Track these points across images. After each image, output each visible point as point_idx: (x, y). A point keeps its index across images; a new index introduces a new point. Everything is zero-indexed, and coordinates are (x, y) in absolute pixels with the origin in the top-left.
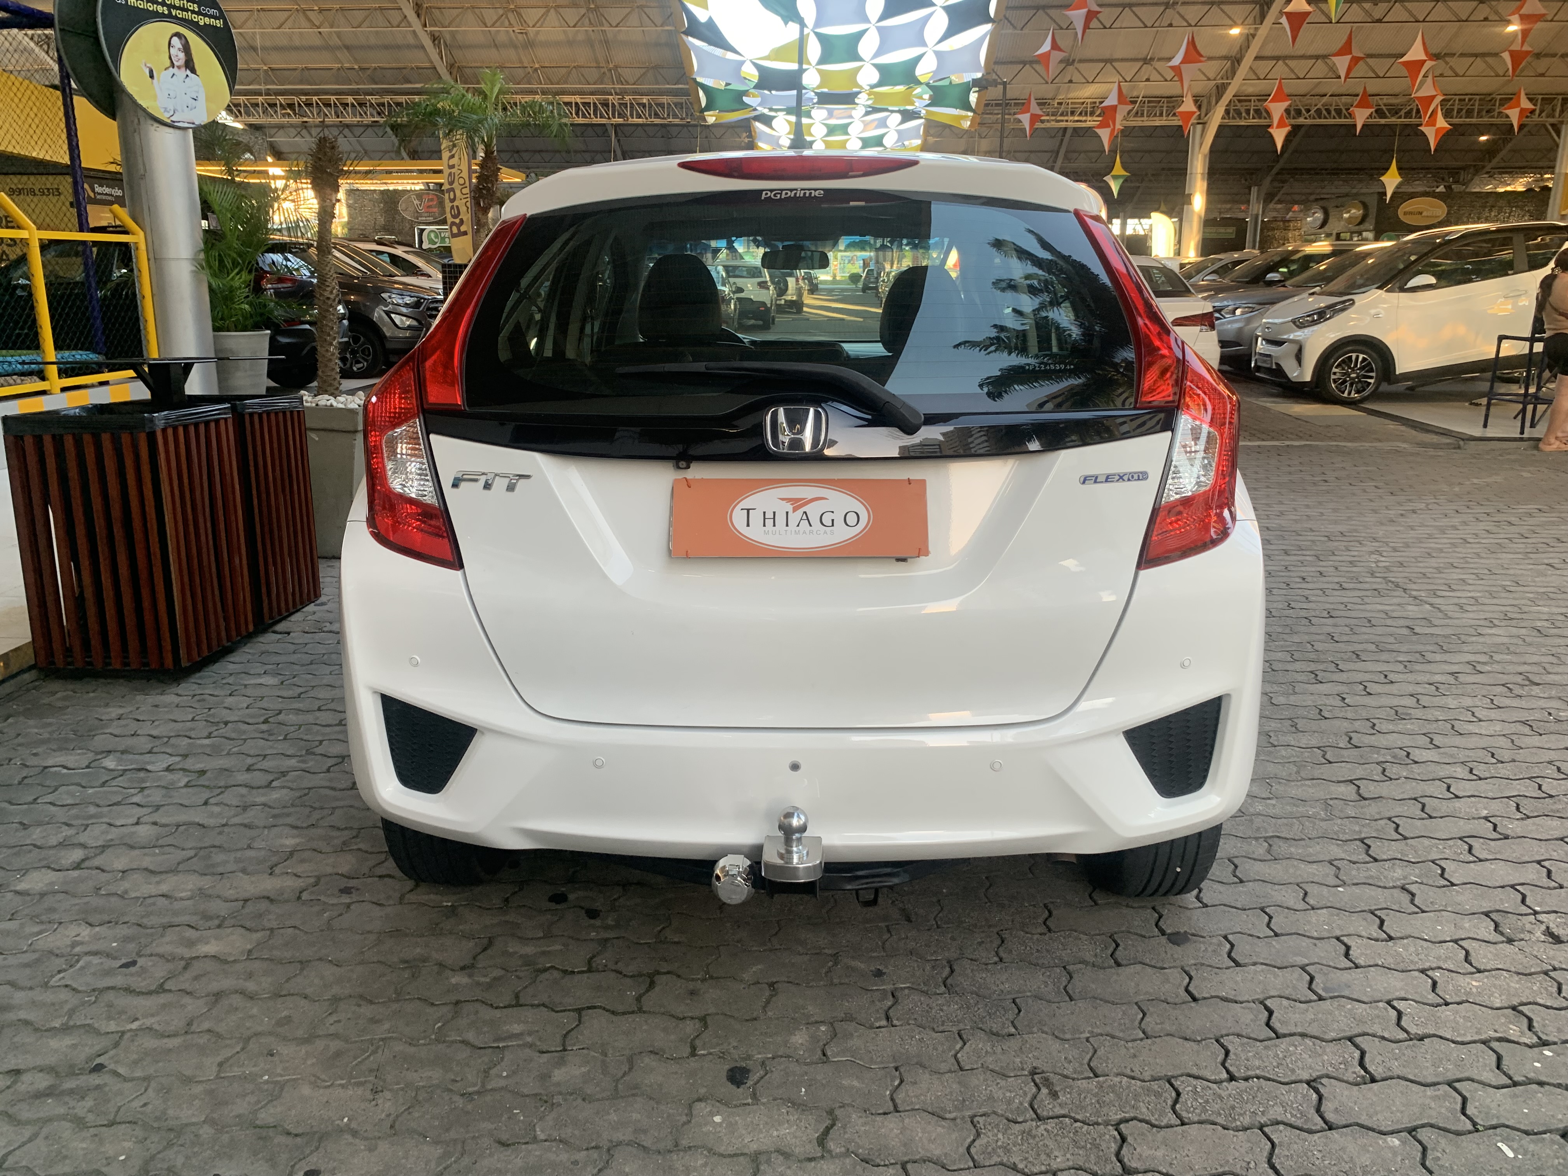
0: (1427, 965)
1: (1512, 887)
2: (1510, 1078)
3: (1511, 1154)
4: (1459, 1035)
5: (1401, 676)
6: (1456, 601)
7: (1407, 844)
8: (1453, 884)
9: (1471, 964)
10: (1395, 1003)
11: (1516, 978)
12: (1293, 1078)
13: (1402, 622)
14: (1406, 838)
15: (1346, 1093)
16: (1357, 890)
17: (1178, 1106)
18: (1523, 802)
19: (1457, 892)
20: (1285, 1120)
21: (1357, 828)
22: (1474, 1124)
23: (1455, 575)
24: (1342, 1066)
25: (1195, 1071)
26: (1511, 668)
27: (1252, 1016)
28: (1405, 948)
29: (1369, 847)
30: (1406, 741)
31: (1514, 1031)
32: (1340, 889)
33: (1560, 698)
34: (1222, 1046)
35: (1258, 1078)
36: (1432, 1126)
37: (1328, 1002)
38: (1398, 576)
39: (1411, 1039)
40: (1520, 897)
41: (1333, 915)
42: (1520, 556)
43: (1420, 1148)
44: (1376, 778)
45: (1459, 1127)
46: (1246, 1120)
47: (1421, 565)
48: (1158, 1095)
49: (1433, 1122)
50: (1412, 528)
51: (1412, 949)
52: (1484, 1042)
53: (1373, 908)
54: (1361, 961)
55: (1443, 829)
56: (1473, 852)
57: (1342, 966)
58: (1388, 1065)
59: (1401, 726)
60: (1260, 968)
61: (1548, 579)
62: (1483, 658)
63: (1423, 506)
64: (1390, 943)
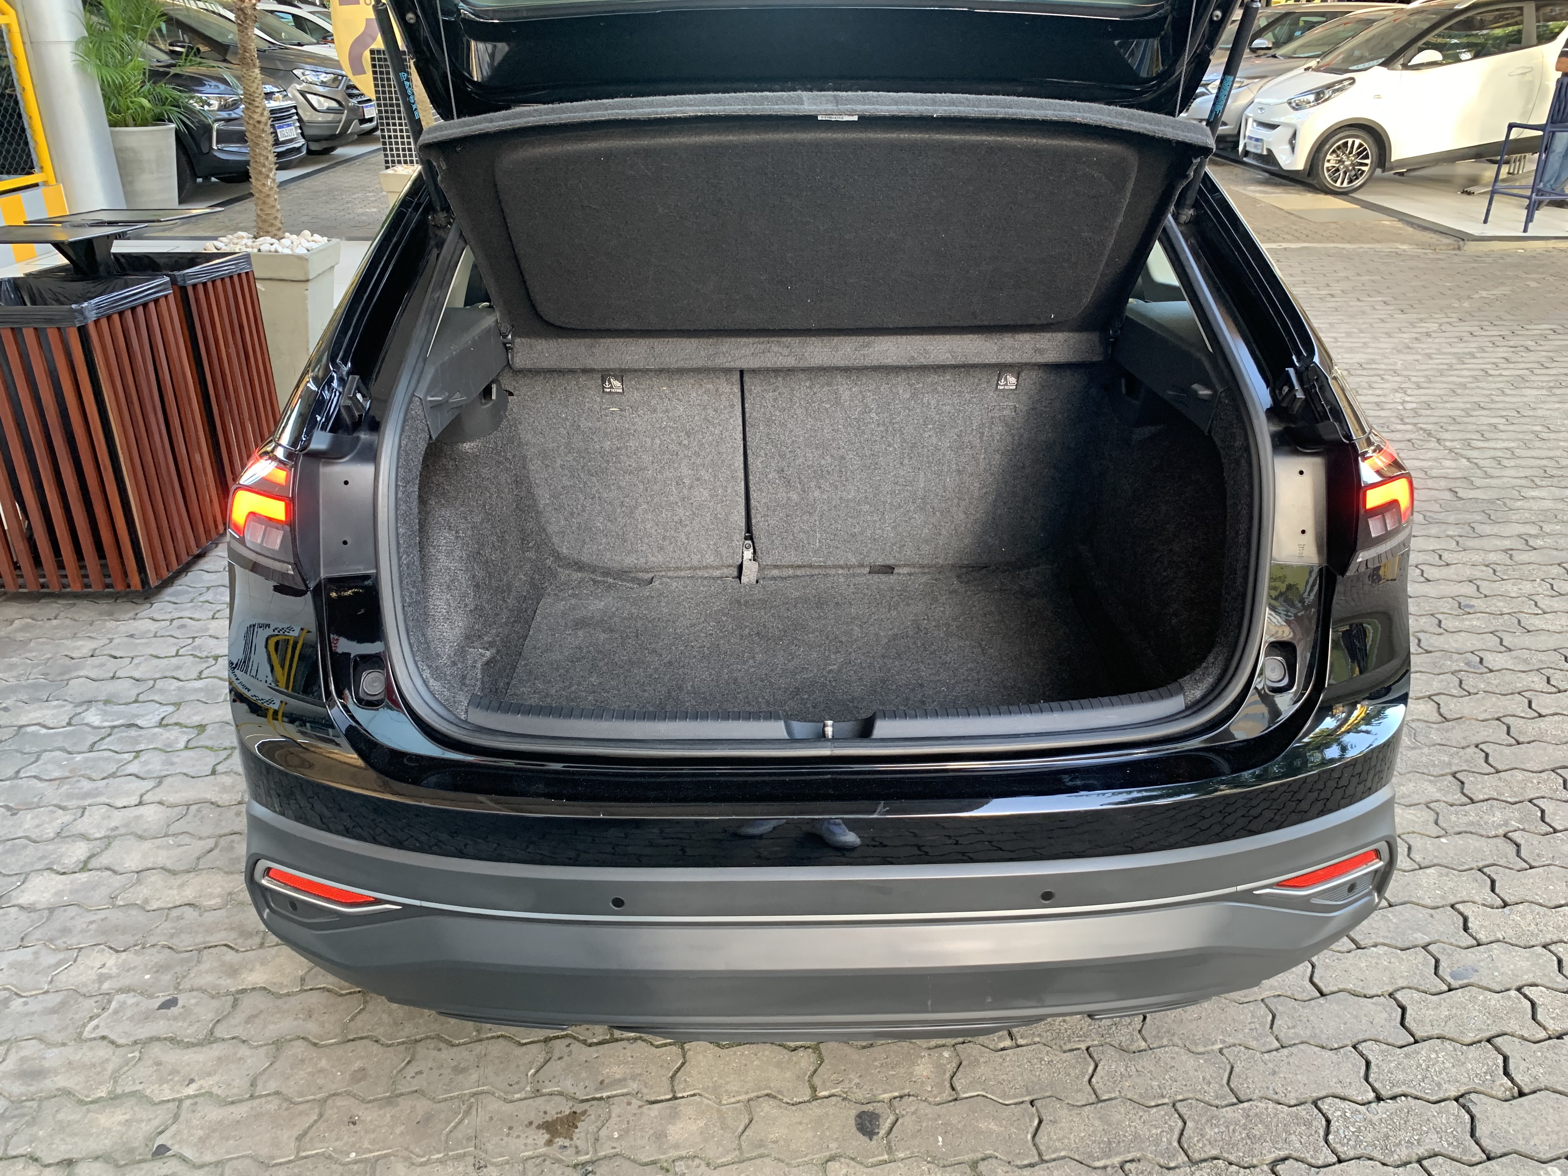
0: (1548, 938)
5: (1455, 555)
6: (1492, 453)
7: (1500, 779)
8: (1555, 831)
10: (1526, 991)
12: (1441, 1095)
13: (1443, 483)
14: (1498, 772)
15: (1498, 1111)
16: (1459, 840)
17: (1331, 1137)
19: (1562, 840)
20: (1443, 1151)
21: (1447, 759)
23: (1484, 419)
24: (1488, 1077)
25: (1340, 1091)
27: (1385, 1015)
28: (1523, 916)
29: (1463, 783)
30: (1476, 642)
32: (1443, 840)
34: (1362, 1055)
35: (1405, 1096)
37: (1459, 992)
38: (1428, 421)
39: (1550, 1038)
41: (1441, 875)
42: (1545, 392)
44: (1455, 692)
46: (1403, 1153)
47: (1448, 405)
48: (1308, 1124)
50: (1429, 356)
51: (1530, 918)
53: (1481, 864)
54: (1482, 936)
55: (1534, 757)
57: (1465, 943)
58: (1533, 1071)
59: (1467, 622)
60: (1381, 950)
62: (1534, 530)
63: (1435, 327)
64: (1507, 911)
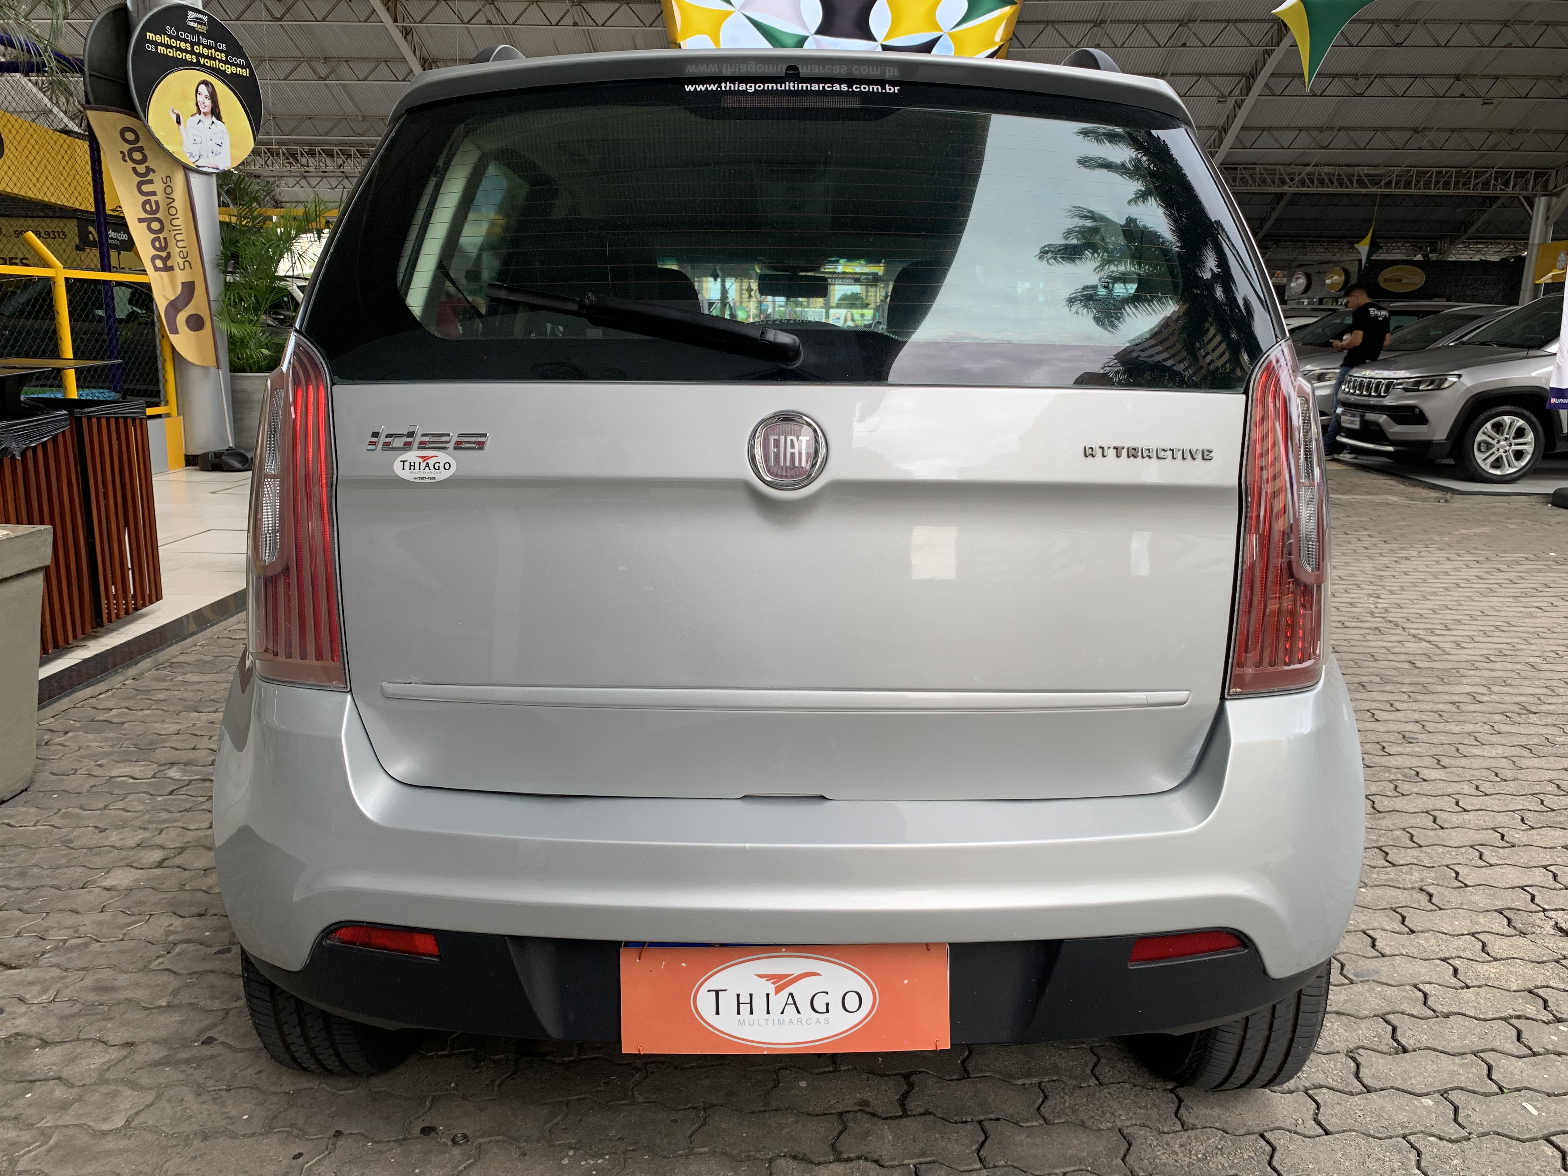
0: (1447, 955)
1: (1522, 888)
2: (1530, 1049)
3: (1535, 1112)
4: (1482, 1013)
5: (1406, 705)
6: (1453, 638)
7: (1422, 851)
8: (1467, 886)
9: (1488, 954)
10: (1421, 987)
11: (1531, 965)
12: (1332, 1049)
13: (1403, 657)
14: (1420, 846)
15: (1381, 1061)
16: (1379, 891)
18: (1528, 815)
19: (1471, 892)
20: (1327, 1084)
21: (1374, 838)
22: (1501, 1089)
23: (1449, 616)
24: (1376, 1039)
26: (1508, 699)
28: (1426, 939)
29: (1387, 854)
30: (1415, 762)
31: (1531, 1009)
33: (1555, 725)
36: (1462, 1089)
37: (1359, 986)
38: (1396, 616)
39: (1437, 1017)
40: (1529, 897)
42: (1510, 599)
43: (1452, 1107)
44: (1389, 794)
45: (1486, 1090)
47: (1417, 606)
49: (1462, 1085)
50: (1406, 573)
51: (1433, 941)
52: (1504, 1019)
53: (1394, 906)
54: (1387, 951)
55: (1456, 838)
56: (1484, 858)
57: (1370, 955)
58: (1418, 1038)
59: (1409, 749)
61: (1539, 620)
62: (1482, 690)
63: (1415, 554)
64: (1412, 936)
